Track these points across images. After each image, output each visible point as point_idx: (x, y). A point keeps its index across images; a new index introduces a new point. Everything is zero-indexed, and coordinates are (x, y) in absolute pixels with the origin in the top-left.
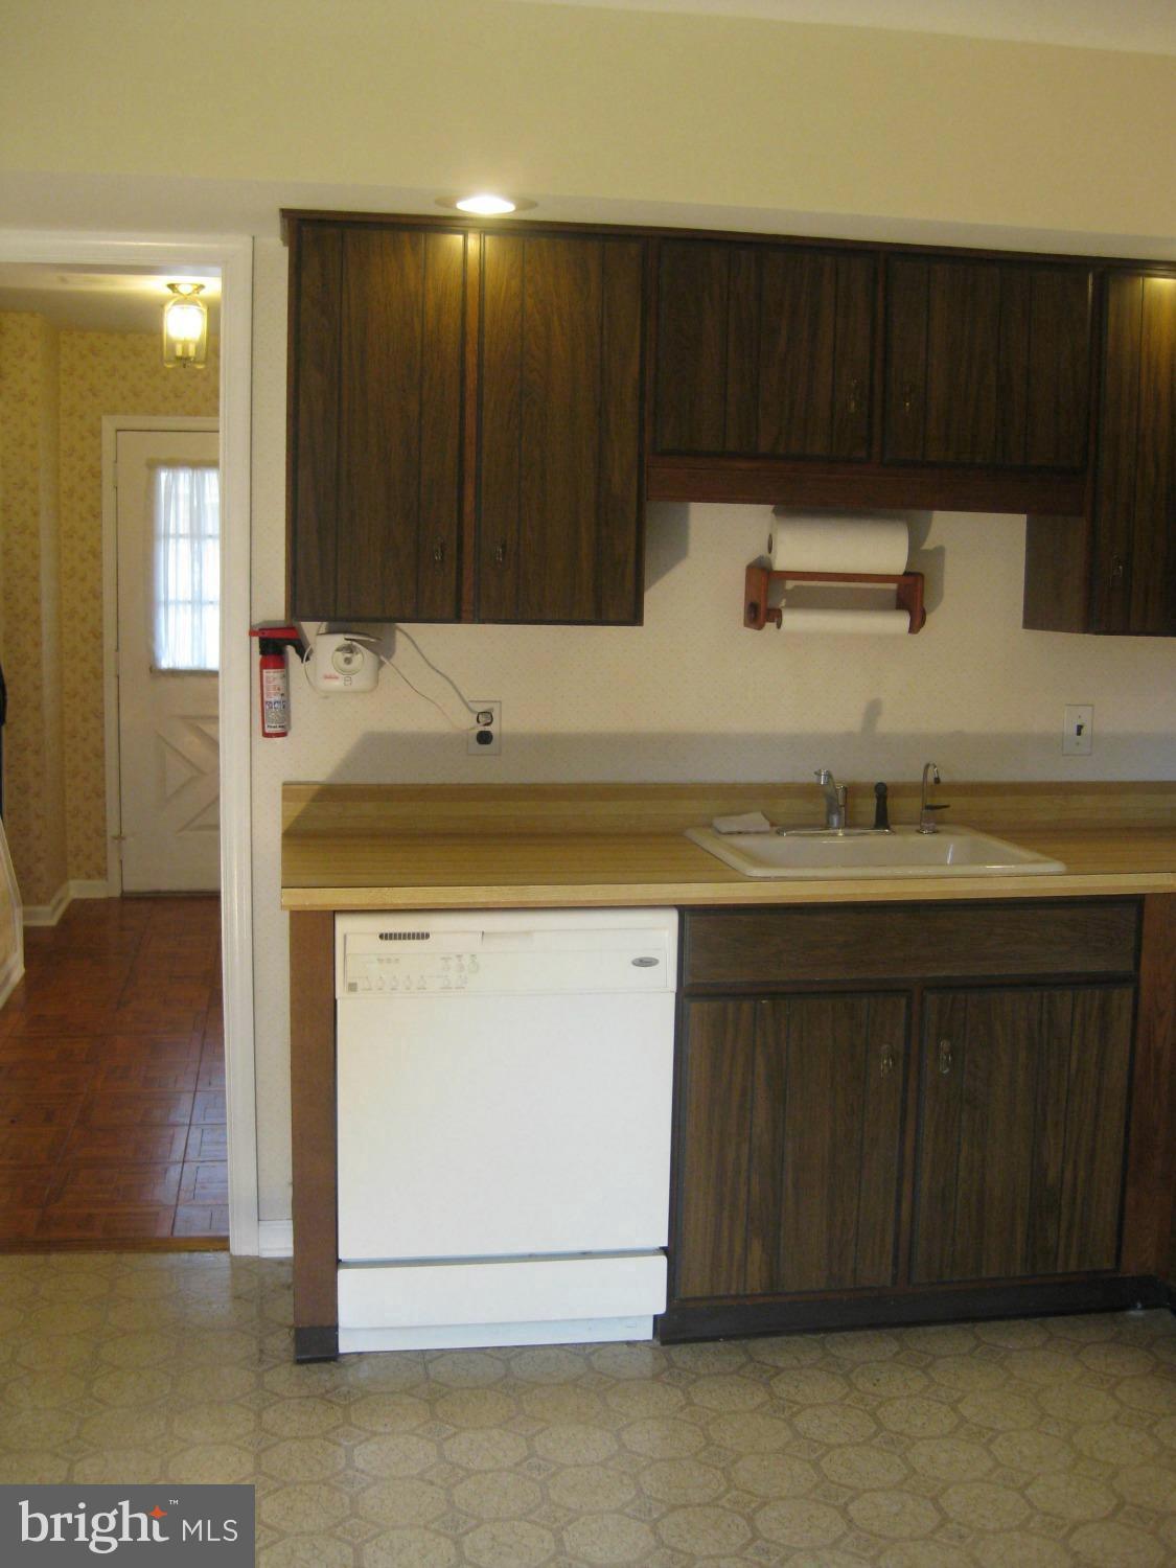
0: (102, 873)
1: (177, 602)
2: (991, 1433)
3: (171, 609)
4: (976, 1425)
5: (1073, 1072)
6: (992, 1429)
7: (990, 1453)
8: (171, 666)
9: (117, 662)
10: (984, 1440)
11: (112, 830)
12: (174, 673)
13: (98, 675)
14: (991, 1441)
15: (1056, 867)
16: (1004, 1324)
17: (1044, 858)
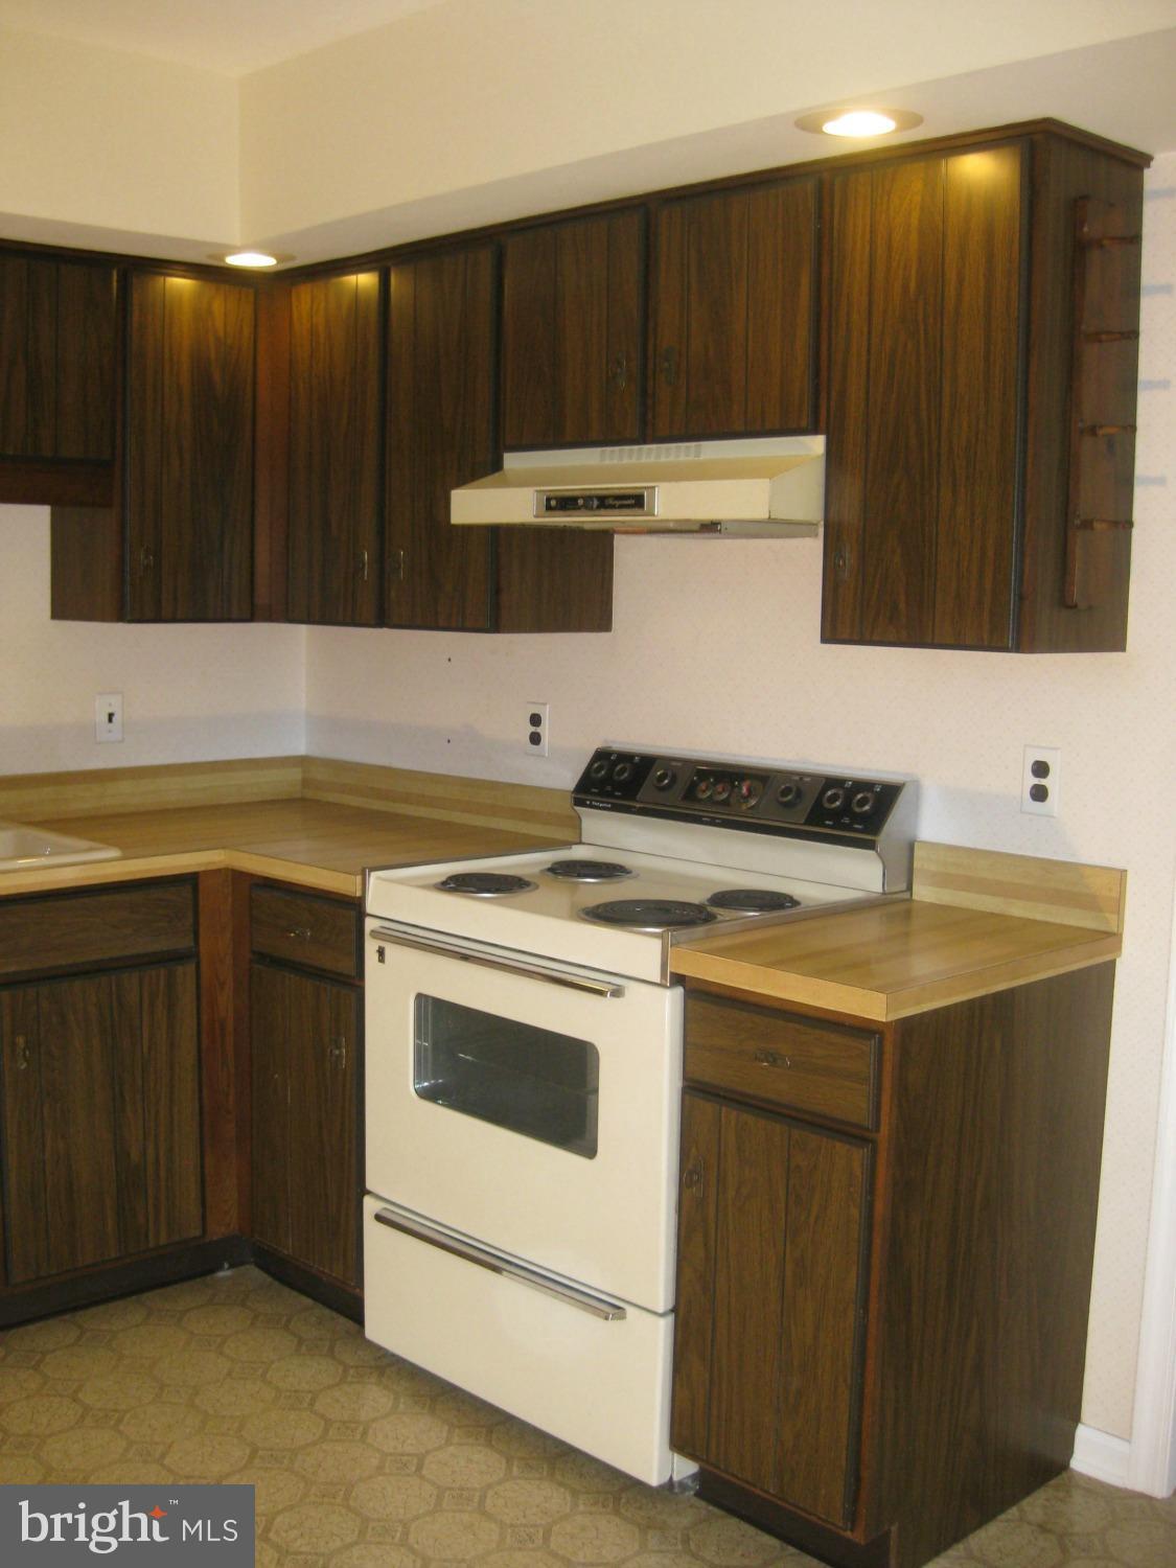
2: (117, 1415)
4: (100, 1410)
5: (145, 1050)
6: (116, 1411)
7: (120, 1433)
10: (112, 1423)
14: (120, 1421)
15: (114, 853)
16: (102, 1308)
17: (101, 846)
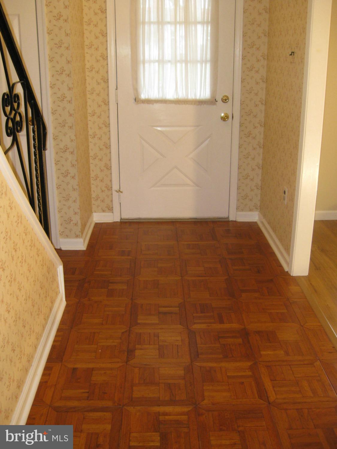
0: (110, 209)
1: (150, 62)
3: (147, 65)
8: (147, 97)
9: (116, 95)
11: (115, 187)
12: (148, 101)
13: (107, 103)
